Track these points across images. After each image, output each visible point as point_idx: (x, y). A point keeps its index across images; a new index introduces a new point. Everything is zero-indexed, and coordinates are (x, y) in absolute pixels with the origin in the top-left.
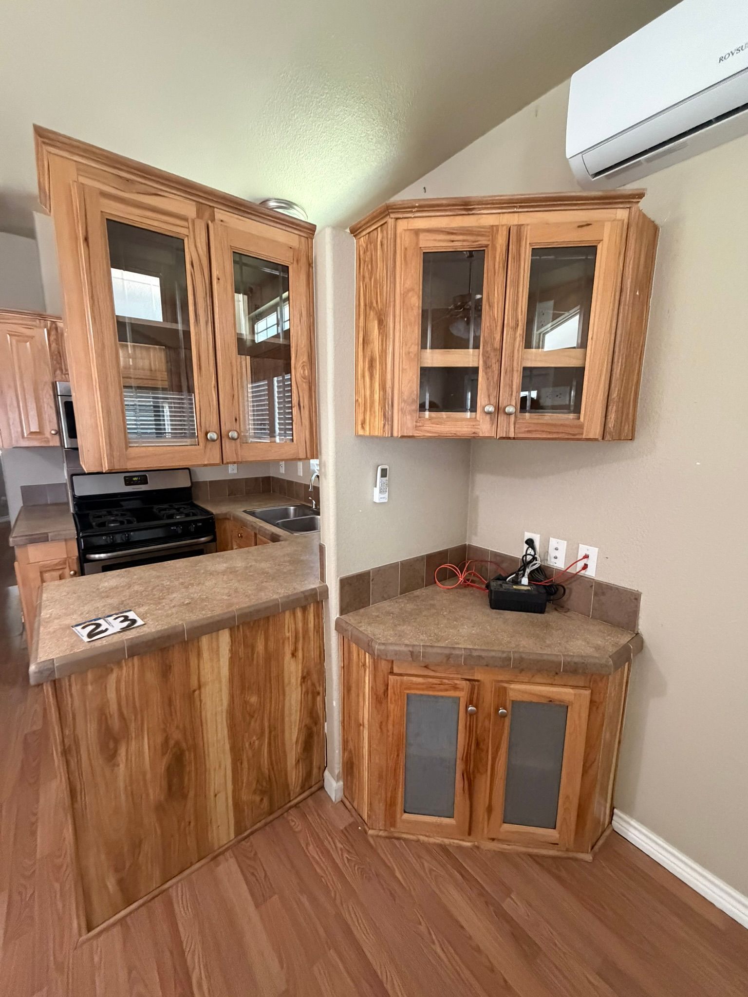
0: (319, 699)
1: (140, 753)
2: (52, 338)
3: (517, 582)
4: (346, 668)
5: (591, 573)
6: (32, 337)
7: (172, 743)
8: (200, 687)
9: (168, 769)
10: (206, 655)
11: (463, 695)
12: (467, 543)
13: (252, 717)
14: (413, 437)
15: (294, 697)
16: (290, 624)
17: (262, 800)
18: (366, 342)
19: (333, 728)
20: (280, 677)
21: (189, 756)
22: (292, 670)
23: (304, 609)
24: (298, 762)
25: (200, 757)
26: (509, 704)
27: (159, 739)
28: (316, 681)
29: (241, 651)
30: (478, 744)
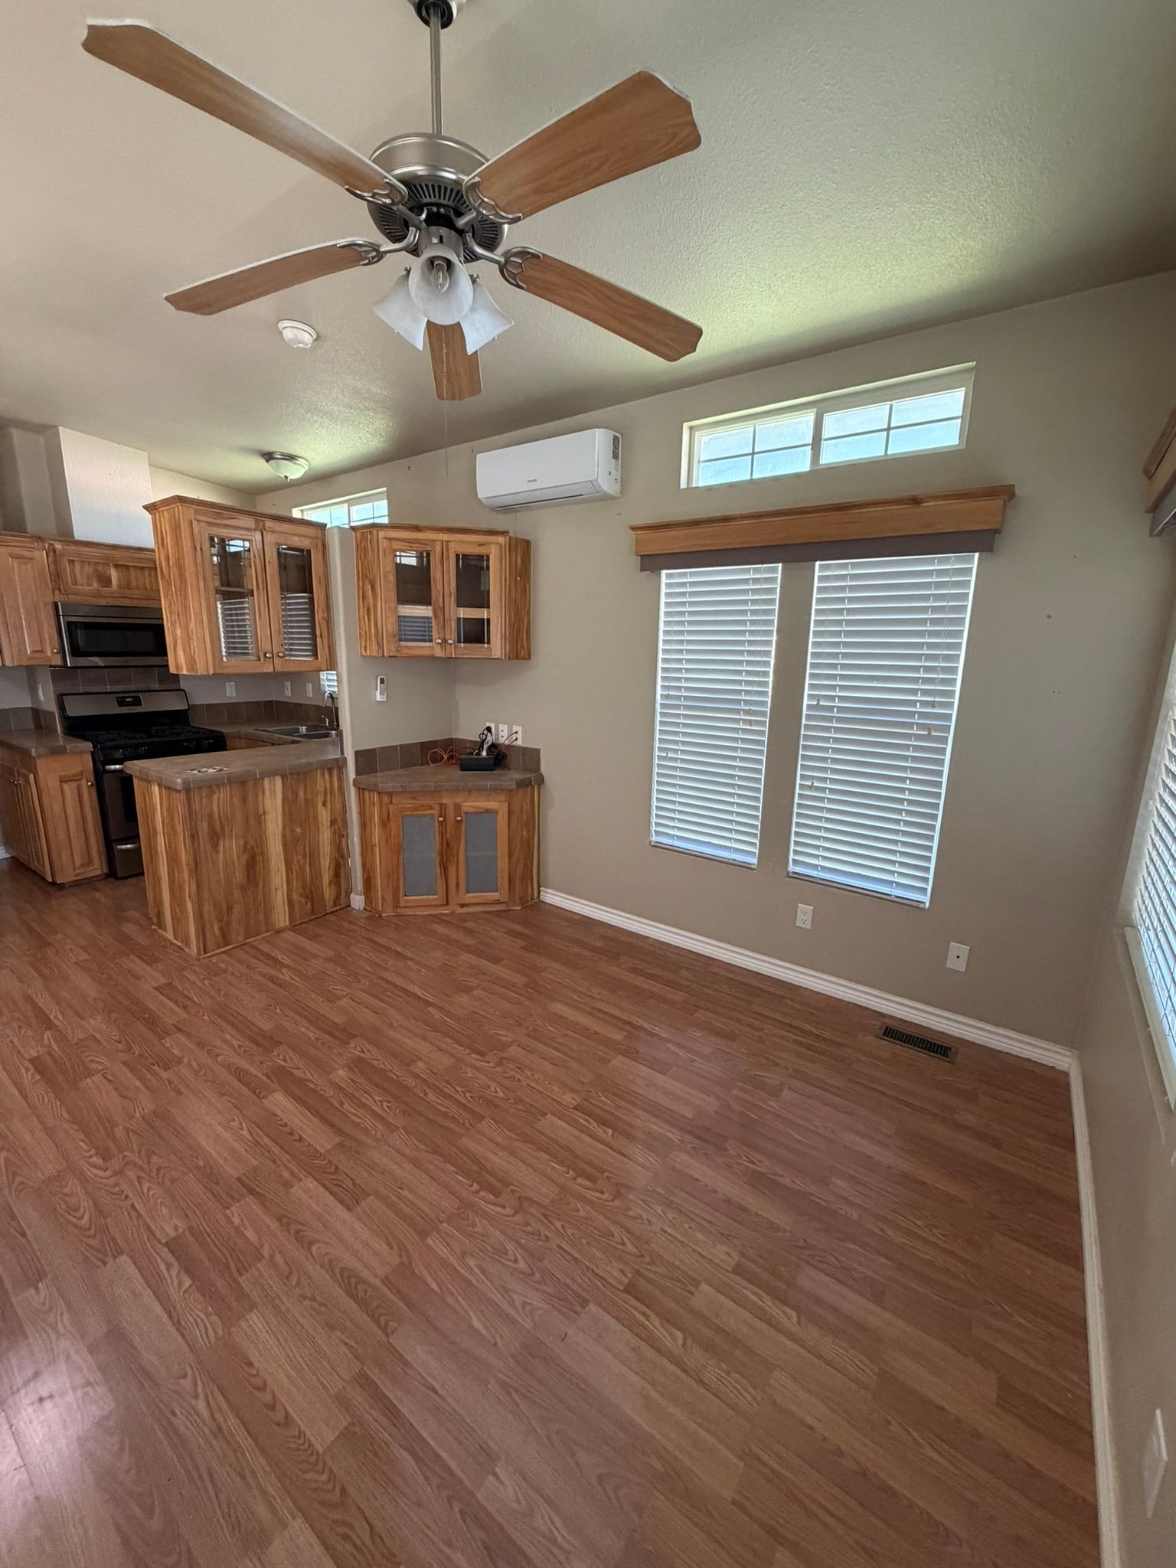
0: (344, 840)
1: (231, 848)
2: (50, 560)
3: (479, 754)
4: (362, 813)
5: (519, 743)
6: (32, 559)
7: (249, 846)
8: (264, 814)
9: (247, 862)
10: (267, 793)
11: (436, 812)
12: (454, 737)
13: (298, 841)
14: (395, 657)
15: (325, 835)
16: (321, 781)
17: (306, 903)
18: (364, 597)
19: (355, 862)
20: (315, 818)
21: (259, 859)
22: (324, 815)
23: (330, 770)
24: (330, 883)
25: (266, 862)
26: (463, 815)
27: (241, 843)
28: (341, 826)
29: (289, 795)
30: (448, 844)
